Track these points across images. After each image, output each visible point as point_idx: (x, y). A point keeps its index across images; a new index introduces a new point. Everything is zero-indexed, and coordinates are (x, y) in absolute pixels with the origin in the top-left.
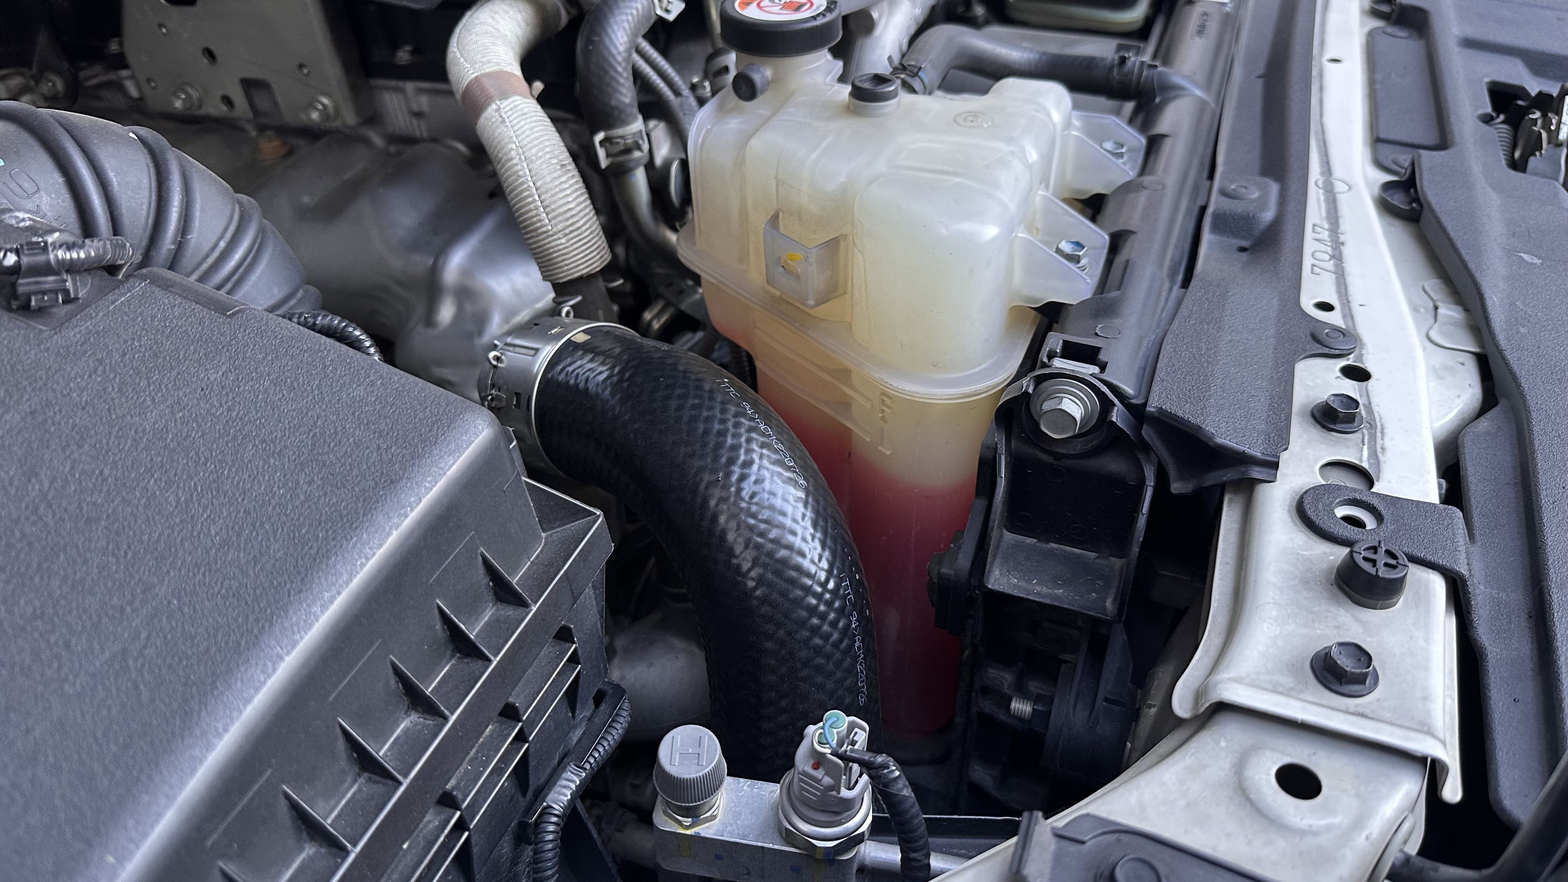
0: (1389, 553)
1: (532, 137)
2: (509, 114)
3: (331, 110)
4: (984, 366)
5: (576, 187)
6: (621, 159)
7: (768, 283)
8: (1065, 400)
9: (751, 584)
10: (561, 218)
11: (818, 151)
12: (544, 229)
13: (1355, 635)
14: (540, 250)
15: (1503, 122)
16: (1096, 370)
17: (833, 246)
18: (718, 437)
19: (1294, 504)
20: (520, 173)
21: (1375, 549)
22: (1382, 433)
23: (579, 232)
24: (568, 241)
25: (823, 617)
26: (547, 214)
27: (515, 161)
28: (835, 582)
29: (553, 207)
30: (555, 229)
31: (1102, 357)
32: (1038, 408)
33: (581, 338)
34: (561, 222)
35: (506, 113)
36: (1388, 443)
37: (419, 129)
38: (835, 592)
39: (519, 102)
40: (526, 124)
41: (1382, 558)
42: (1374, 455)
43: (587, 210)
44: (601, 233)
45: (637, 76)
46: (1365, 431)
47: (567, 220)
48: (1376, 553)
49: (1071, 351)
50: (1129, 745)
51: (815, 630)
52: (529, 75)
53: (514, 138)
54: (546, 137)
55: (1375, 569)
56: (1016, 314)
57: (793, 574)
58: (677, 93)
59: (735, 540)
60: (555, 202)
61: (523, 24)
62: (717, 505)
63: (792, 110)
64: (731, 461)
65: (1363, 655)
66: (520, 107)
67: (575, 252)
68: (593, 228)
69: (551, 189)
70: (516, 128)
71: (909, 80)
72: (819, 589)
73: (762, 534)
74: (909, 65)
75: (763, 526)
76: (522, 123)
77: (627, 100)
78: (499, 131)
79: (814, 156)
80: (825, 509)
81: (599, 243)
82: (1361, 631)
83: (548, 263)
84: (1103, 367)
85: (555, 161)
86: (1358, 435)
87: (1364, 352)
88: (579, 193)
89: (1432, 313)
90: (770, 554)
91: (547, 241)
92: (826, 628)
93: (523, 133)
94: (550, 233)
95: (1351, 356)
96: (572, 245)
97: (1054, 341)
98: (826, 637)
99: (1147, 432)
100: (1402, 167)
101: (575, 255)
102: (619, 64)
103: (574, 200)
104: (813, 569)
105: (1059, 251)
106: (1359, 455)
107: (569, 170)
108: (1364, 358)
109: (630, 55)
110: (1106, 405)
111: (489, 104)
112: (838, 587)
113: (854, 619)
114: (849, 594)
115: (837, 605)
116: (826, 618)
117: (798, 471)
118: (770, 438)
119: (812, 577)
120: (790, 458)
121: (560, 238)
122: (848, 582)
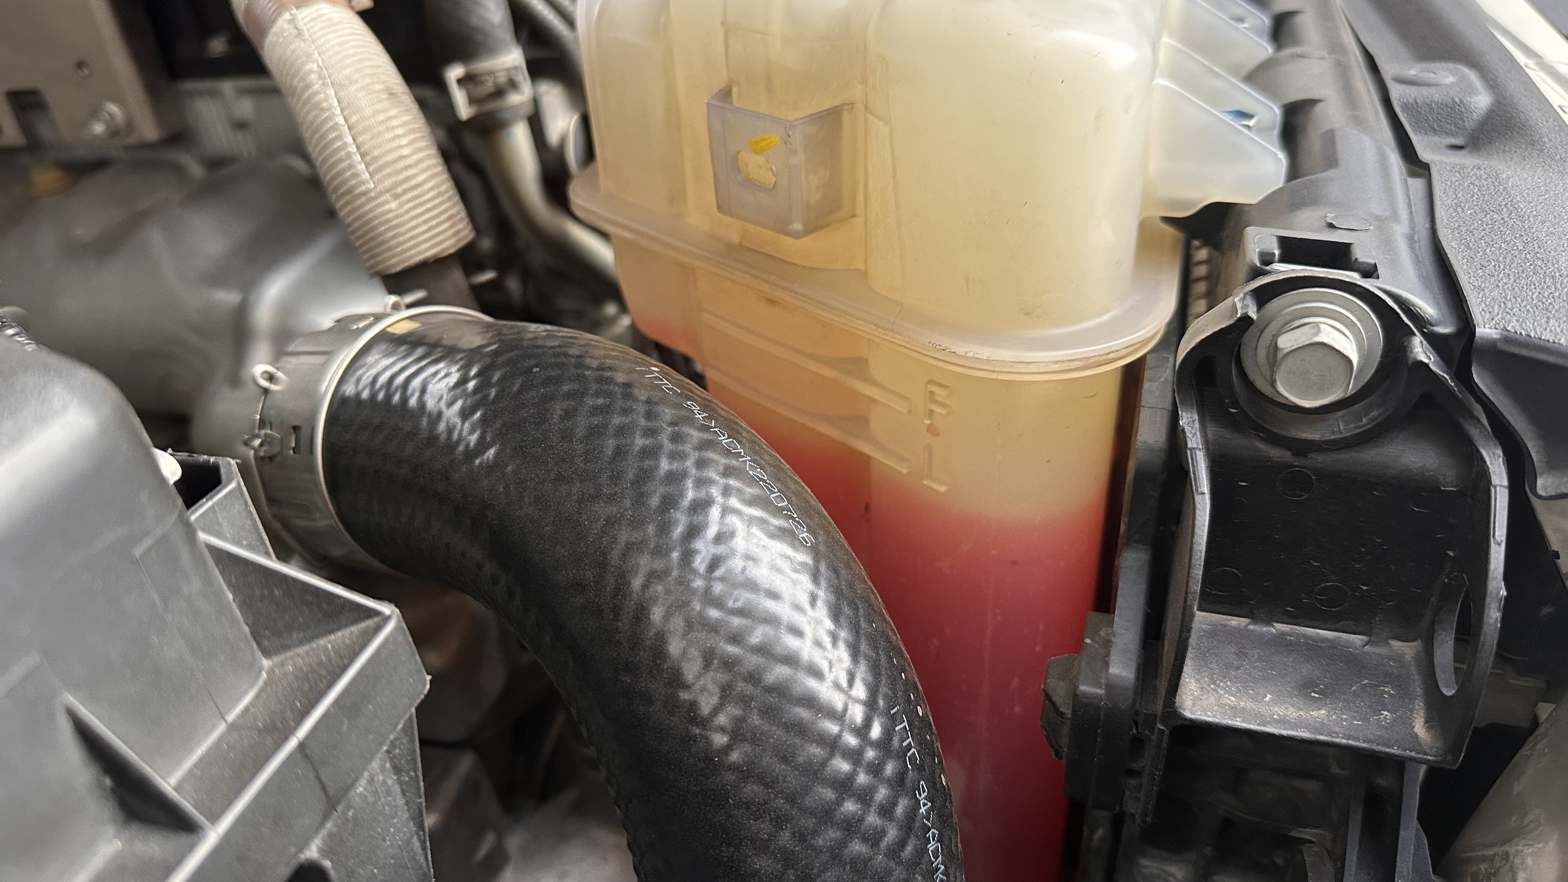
1: (344, 53)
2: (309, 26)
3: (120, 120)
5: (415, 126)
6: (490, 106)
8: (1322, 326)
9: (720, 740)
10: (388, 171)
14: (360, 222)
18: (642, 460)
23: (420, 193)
24: (401, 205)
25: (865, 797)
26: (367, 166)
27: (316, 88)
28: (882, 724)
29: (376, 153)
30: (380, 188)
32: (1264, 350)
34: (388, 176)
35: (305, 23)
38: (884, 744)
40: (334, 38)
47: (400, 172)
49: (1300, 252)
51: (851, 827)
53: (316, 56)
54: (367, 53)
56: (1150, 231)
57: (803, 713)
59: (684, 652)
60: (380, 146)
62: (645, 586)
64: (670, 502)
66: (328, 16)
67: (416, 223)
68: (442, 189)
69: (373, 127)
70: (318, 42)
72: (852, 741)
73: (735, 639)
75: (737, 621)
76: (329, 36)
78: (292, 49)
80: (851, 586)
83: (373, 244)
84: (1372, 273)
90: (754, 677)
91: (368, 207)
92: (873, 819)
96: (408, 211)
97: (1262, 239)
98: (874, 838)
101: (414, 228)
104: (838, 701)
111: (281, 16)
112: (888, 734)
113: (923, 796)
114: (909, 747)
115: (890, 769)
116: (872, 797)
117: (795, 516)
118: (741, 460)
119: (839, 717)
120: (779, 494)
121: (388, 202)
122: (906, 723)
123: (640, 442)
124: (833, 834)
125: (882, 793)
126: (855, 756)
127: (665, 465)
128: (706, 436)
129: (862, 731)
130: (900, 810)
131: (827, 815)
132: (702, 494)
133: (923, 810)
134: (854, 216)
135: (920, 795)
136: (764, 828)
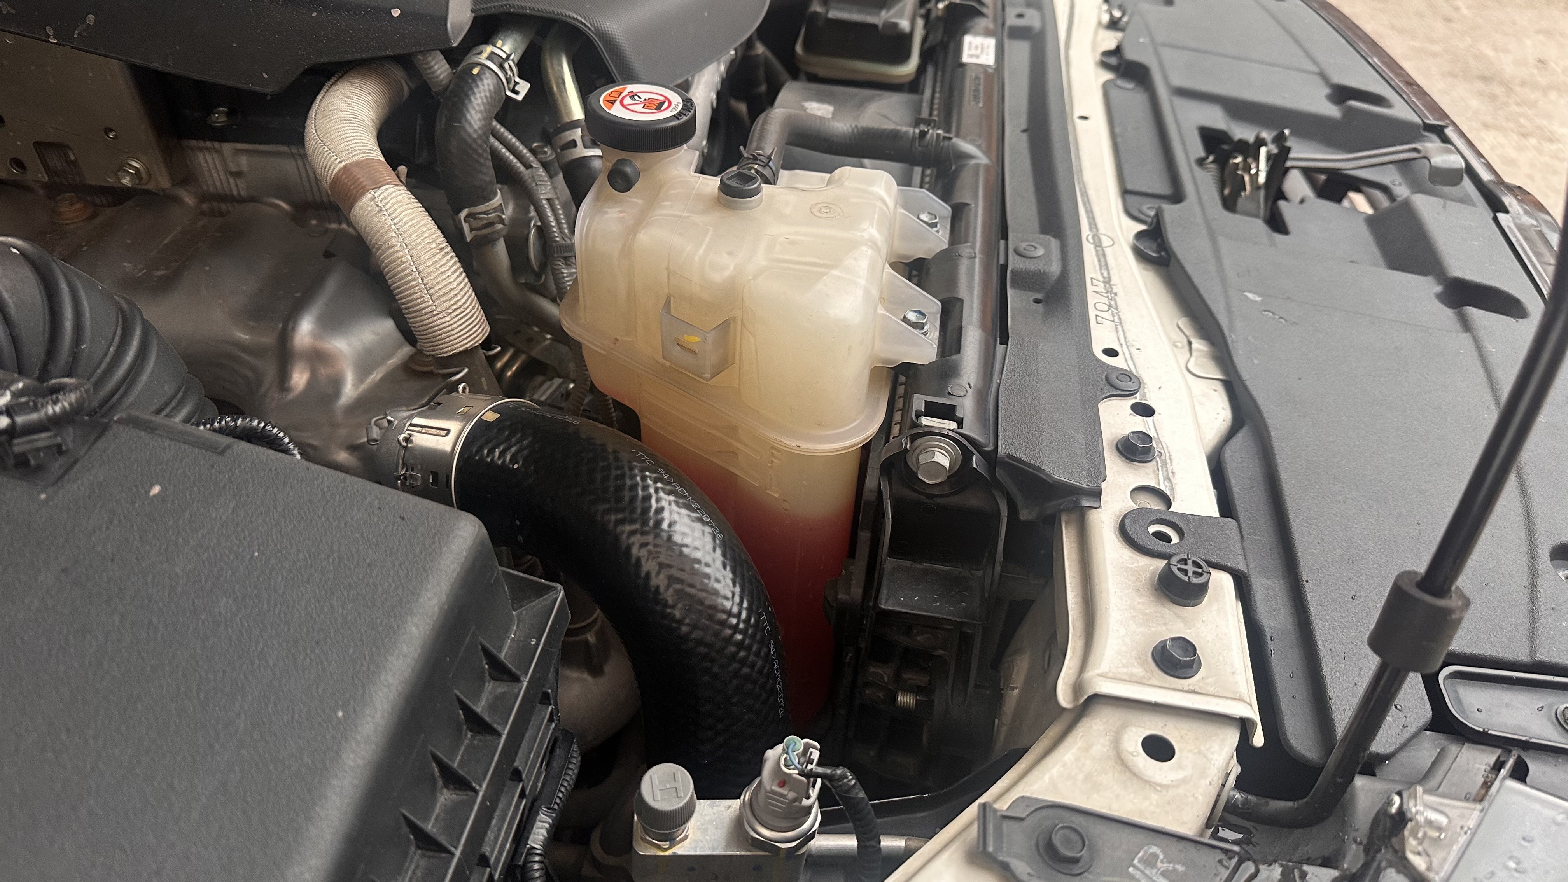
0: (1196, 564)
1: (410, 224)
2: (383, 203)
3: (144, 174)
4: (857, 422)
5: (455, 267)
6: (484, 232)
7: (664, 358)
8: (936, 453)
9: (685, 629)
10: (444, 298)
11: (704, 247)
12: (429, 309)
13: (1178, 629)
14: (423, 328)
15: (1213, 162)
16: (953, 425)
17: (725, 327)
19: (1118, 526)
20: (404, 259)
21: (1184, 561)
22: (1170, 459)
23: (462, 309)
24: (452, 319)
25: (749, 649)
26: (431, 296)
27: (396, 248)
28: (754, 619)
29: (436, 289)
30: (439, 309)
31: (959, 414)
32: (914, 460)
33: (491, 417)
34: (444, 302)
35: (381, 201)
36: (1176, 468)
37: (237, 187)
38: (756, 626)
39: (392, 190)
40: (403, 211)
41: (1190, 568)
42: (1168, 478)
43: (466, 289)
44: (480, 308)
45: (495, 155)
46: (1158, 459)
47: (450, 299)
48: (1186, 564)
49: (932, 410)
50: (997, 721)
51: (743, 662)
52: (393, 159)
53: (393, 226)
54: (423, 223)
55: (1187, 578)
56: (876, 373)
58: (528, 166)
59: (668, 593)
60: (438, 283)
61: (374, 105)
63: (668, 203)
65: (1188, 647)
66: (394, 194)
67: (460, 328)
68: (472, 305)
69: (433, 272)
70: (393, 216)
71: (760, 169)
72: (743, 626)
73: (692, 585)
74: (758, 154)
75: (692, 578)
76: (399, 210)
77: (488, 179)
78: (376, 219)
79: (701, 251)
80: (738, 556)
81: (480, 316)
82: (1182, 625)
83: (432, 340)
84: (960, 423)
85: (434, 245)
86: (1154, 463)
87: (1146, 390)
88: (457, 273)
89: (1187, 347)
90: (701, 602)
91: (431, 320)
92: (752, 658)
93: (401, 220)
94: (435, 312)
95: (1138, 395)
96: (455, 323)
97: (919, 402)
98: (752, 666)
99: (1000, 473)
100: (1148, 216)
101: (459, 331)
102: (480, 146)
103: (454, 281)
105: (905, 320)
106: (1157, 481)
107: (448, 253)
108: (1147, 396)
109: (488, 138)
110: (966, 455)
111: (363, 194)
112: (757, 622)
113: (772, 646)
114: (766, 626)
115: (758, 636)
116: (751, 649)
117: (714, 525)
118: (686, 499)
119: (738, 616)
120: (704, 515)
121: (443, 318)
122: (765, 616)
124: (735, 666)
125: (755, 648)
126: (744, 632)
128: (670, 487)
129: (747, 621)
130: (762, 654)
131: (733, 657)
133: (772, 652)
134: (735, 363)
136: (706, 664)
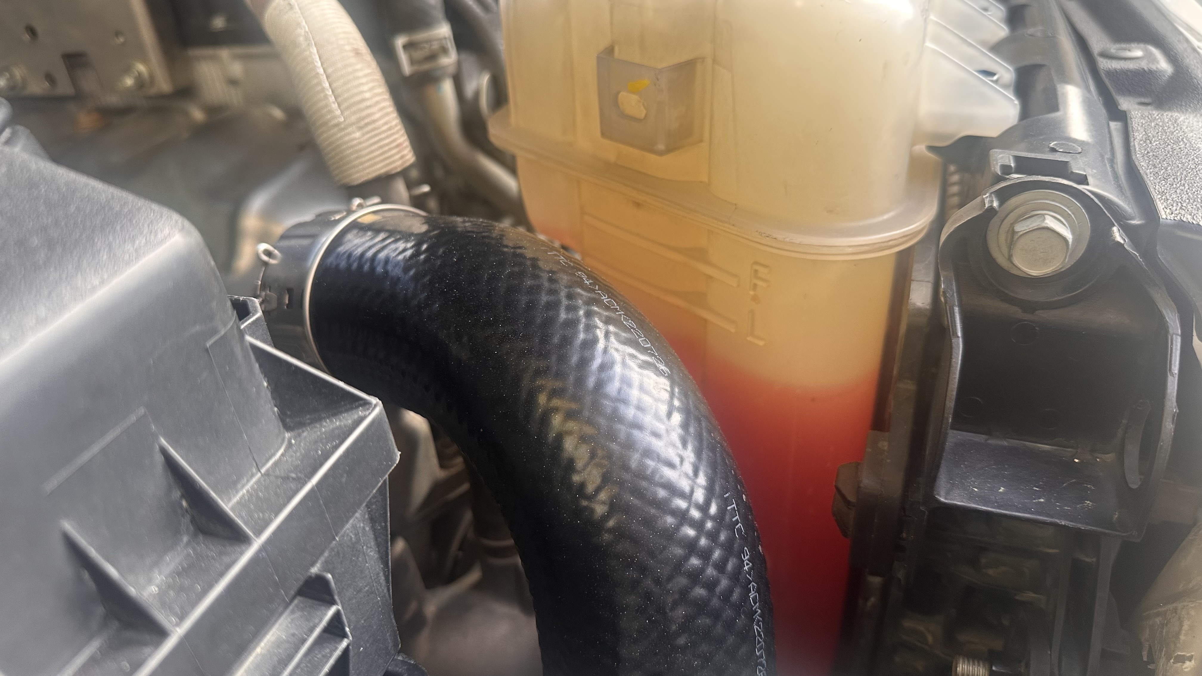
3: (145, 76)
5: (373, 78)
6: (426, 67)
8: (1046, 218)
10: (354, 109)
14: (332, 147)
17: (689, 71)
18: (547, 311)
23: (377, 125)
24: (363, 135)
26: (339, 105)
27: (303, 48)
28: (718, 506)
29: (346, 96)
30: (348, 121)
31: (1072, 170)
32: (1004, 235)
33: (366, 219)
34: (354, 113)
37: (236, 97)
38: (719, 518)
47: (362, 111)
53: (304, 24)
59: (576, 448)
60: (348, 90)
62: (549, 401)
64: (567, 342)
67: (373, 148)
68: (393, 124)
69: (344, 77)
72: (696, 514)
78: (287, 19)
80: (696, 406)
81: (402, 140)
85: (348, 48)
88: (375, 84)
91: (339, 135)
94: (342, 126)
96: (368, 140)
97: (1004, 157)
103: (369, 90)
104: (687, 486)
107: (365, 60)
110: (1100, 226)
112: (722, 511)
113: (746, 558)
114: (737, 522)
115: (723, 537)
117: (656, 354)
118: (617, 313)
119: (688, 497)
120: (645, 338)
121: (354, 132)
122: (734, 505)
123: (544, 298)
124: (682, 581)
125: (717, 554)
126: (699, 525)
127: (563, 315)
128: (592, 295)
129: (704, 508)
130: (730, 566)
131: (678, 566)
132: (590, 336)
133: (746, 568)
134: (701, 141)
135: (744, 557)
136: (632, 574)
